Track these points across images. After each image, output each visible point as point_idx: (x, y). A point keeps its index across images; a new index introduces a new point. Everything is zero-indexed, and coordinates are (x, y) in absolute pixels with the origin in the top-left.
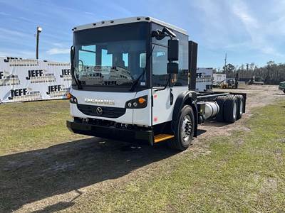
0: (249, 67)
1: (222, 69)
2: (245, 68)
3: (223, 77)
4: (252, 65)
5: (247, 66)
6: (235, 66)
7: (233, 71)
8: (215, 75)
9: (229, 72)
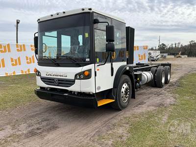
0: (177, 45)
1: (157, 48)
2: (174, 46)
3: (158, 53)
4: (179, 43)
5: (175, 44)
6: (167, 45)
7: (166, 48)
8: (151, 52)
9: (162, 49)
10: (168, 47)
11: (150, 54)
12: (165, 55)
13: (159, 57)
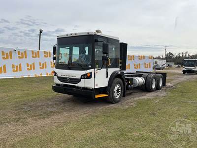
0: (184, 55)
1: (164, 56)
2: (181, 55)
3: (164, 62)
4: (186, 53)
5: (183, 54)
6: (174, 54)
7: (173, 57)
8: (158, 60)
9: (169, 58)
10: (175, 56)
11: (156, 62)
12: (171, 64)
13: (165, 66)
